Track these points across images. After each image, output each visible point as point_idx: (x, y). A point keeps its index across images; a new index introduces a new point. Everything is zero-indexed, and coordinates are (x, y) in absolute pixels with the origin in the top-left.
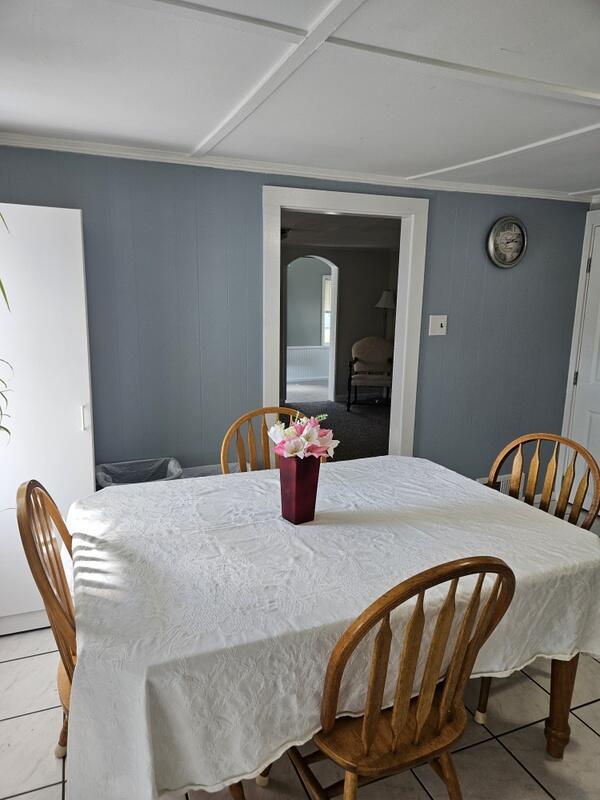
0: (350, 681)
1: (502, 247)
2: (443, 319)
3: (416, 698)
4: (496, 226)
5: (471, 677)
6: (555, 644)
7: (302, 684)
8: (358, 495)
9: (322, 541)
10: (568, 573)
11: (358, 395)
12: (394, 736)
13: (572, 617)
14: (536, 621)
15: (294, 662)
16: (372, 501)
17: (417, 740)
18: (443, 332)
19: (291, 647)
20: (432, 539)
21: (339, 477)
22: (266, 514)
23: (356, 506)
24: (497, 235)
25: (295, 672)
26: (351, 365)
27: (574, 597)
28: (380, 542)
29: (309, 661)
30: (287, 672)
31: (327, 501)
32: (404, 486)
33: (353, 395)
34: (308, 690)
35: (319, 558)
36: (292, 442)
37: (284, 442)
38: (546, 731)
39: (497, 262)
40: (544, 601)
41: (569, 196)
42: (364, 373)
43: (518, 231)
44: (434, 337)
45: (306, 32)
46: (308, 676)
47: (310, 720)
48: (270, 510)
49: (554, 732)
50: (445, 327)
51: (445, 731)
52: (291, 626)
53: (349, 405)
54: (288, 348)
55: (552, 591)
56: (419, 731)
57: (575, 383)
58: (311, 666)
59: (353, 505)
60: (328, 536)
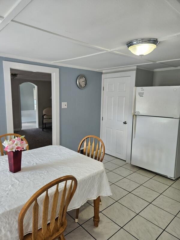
0: (29, 222)
1: (81, 83)
2: (66, 103)
3: (49, 224)
4: (79, 77)
5: (67, 211)
6: (92, 195)
7: (11, 227)
8: (37, 160)
9: (23, 177)
10: (94, 175)
11: (46, 125)
12: (43, 236)
13: (96, 187)
14: (86, 190)
15: (7, 221)
16: (41, 161)
17: (51, 235)
18: (66, 107)
19: (6, 217)
20: (58, 171)
21: (32, 155)
22: (3, 171)
23: (36, 163)
24: (79, 80)
25: (8, 224)
26: (43, 116)
27: (96, 181)
28: (42, 175)
29: (13, 219)
30: (5, 225)
31: (27, 163)
32: (53, 155)
33: (44, 126)
34: (13, 229)
35: (20, 183)
36: (11, 146)
37: (7, 147)
38: (94, 220)
39: (80, 87)
40: (88, 184)
41: (97, 70)
42: (48, 119)
43: (85, 79)
44: (63, 109)
45: (4, 17)
46: (13, 224)
47: (16, 238)
48: (5, 169)
49: (95, 220)
50: (67, 106)
51: (60, 230)
52: (6, 209)
53: (43, 129)
54: (22, 111)
55: (90, 181)
56: (51, 232)
57: (102, 120)
58: (14, 221)
59: (35, 163)
60: (25, 175)
